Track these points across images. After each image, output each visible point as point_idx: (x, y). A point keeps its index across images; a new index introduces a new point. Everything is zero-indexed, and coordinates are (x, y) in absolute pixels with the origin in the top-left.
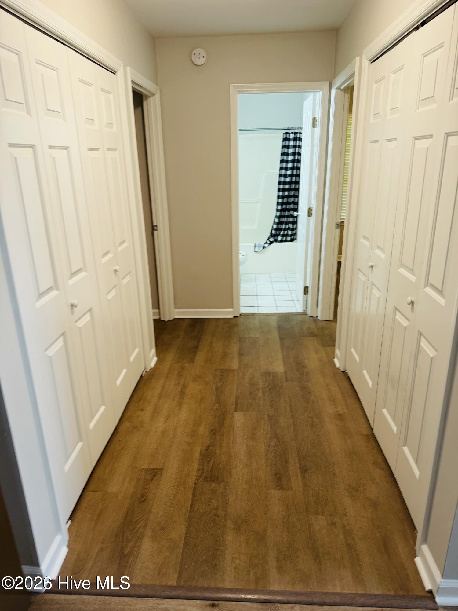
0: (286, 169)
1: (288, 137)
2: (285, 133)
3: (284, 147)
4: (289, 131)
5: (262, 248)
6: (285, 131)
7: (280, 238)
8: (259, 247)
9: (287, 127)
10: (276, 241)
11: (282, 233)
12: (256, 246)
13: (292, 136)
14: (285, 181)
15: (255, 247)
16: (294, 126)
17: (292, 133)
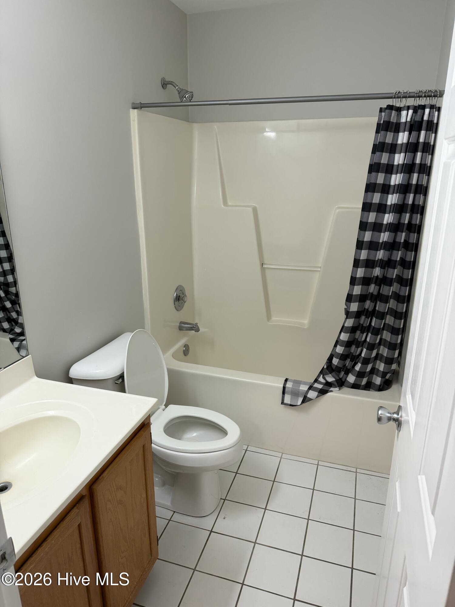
0: (382, 208)
1: (393, 119)
2: (386, 109)
3: (378, 148)
4: (397, 103)
5: (300, 400)
6: (384, 103)
7: (351, 378)
8: (295, 394)
9: (393, 90)
10: (341, 383)
11: (358, 367)
12: (286, 390)
13: (406, 116)
14: (375, 240)
15: (284, 393)
16: (413, 89)
17: (408, 108)
